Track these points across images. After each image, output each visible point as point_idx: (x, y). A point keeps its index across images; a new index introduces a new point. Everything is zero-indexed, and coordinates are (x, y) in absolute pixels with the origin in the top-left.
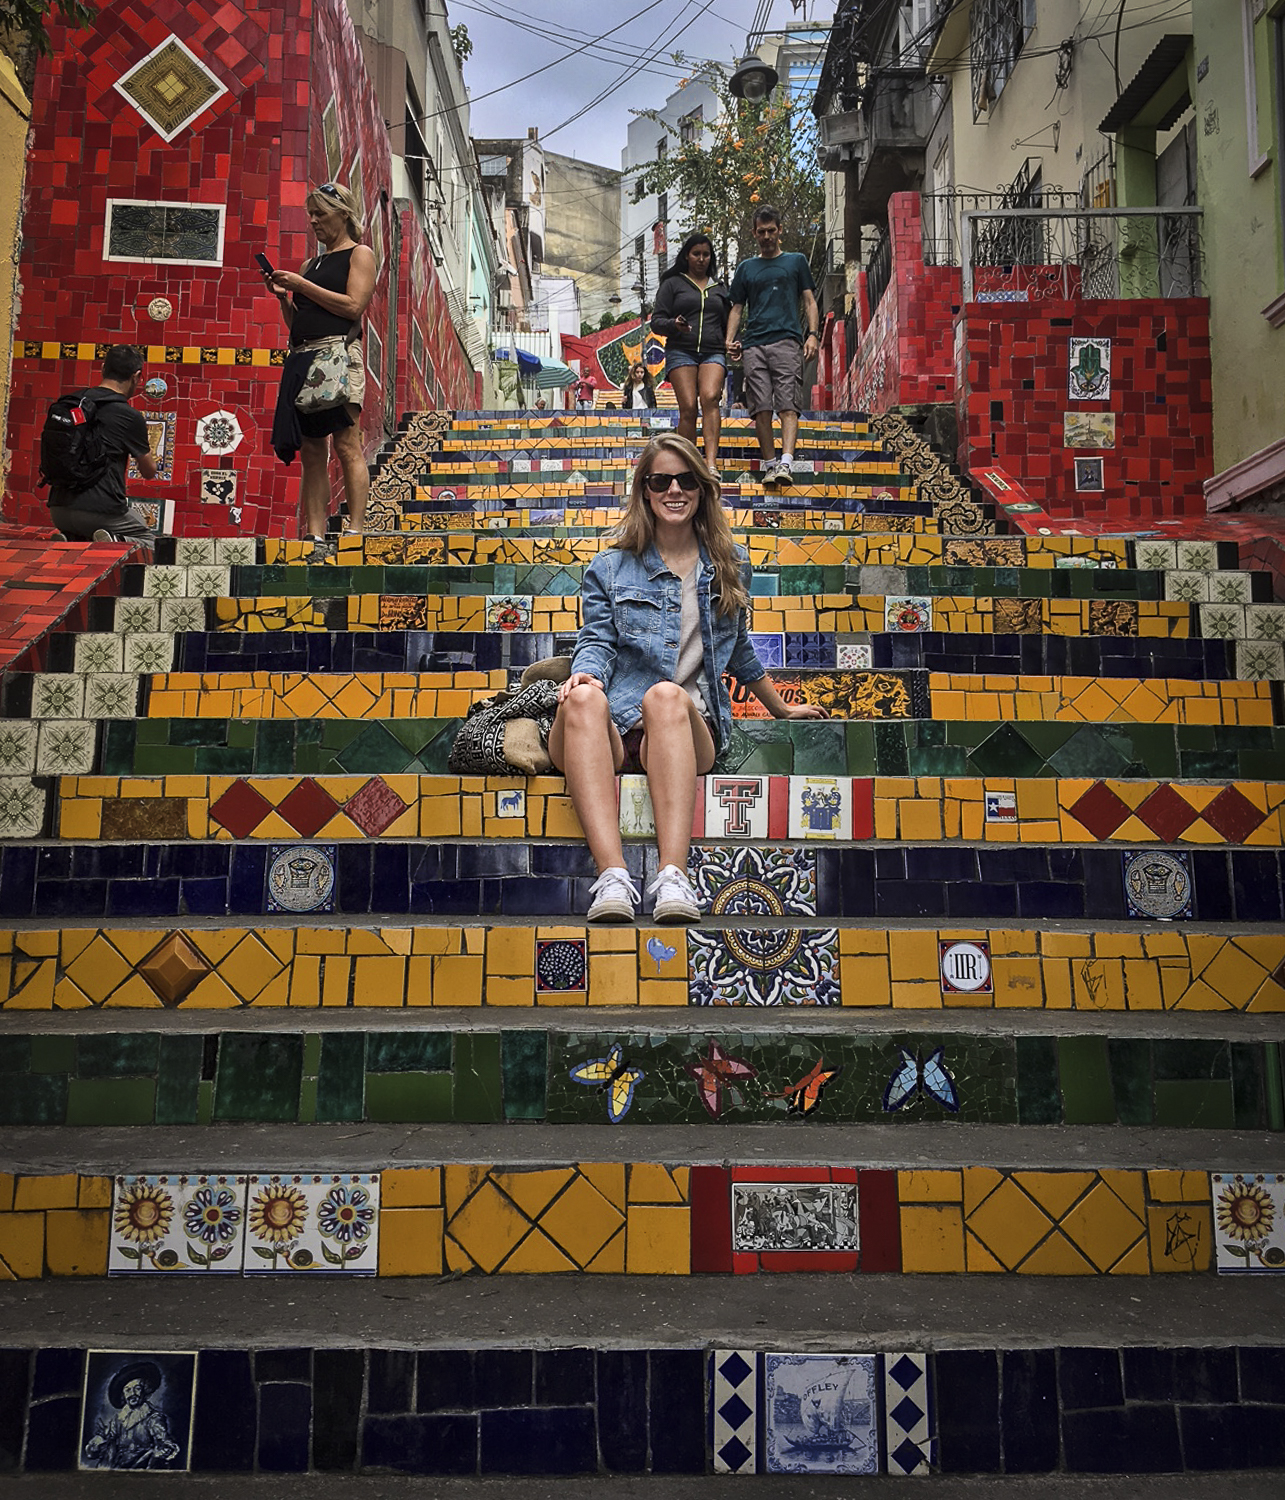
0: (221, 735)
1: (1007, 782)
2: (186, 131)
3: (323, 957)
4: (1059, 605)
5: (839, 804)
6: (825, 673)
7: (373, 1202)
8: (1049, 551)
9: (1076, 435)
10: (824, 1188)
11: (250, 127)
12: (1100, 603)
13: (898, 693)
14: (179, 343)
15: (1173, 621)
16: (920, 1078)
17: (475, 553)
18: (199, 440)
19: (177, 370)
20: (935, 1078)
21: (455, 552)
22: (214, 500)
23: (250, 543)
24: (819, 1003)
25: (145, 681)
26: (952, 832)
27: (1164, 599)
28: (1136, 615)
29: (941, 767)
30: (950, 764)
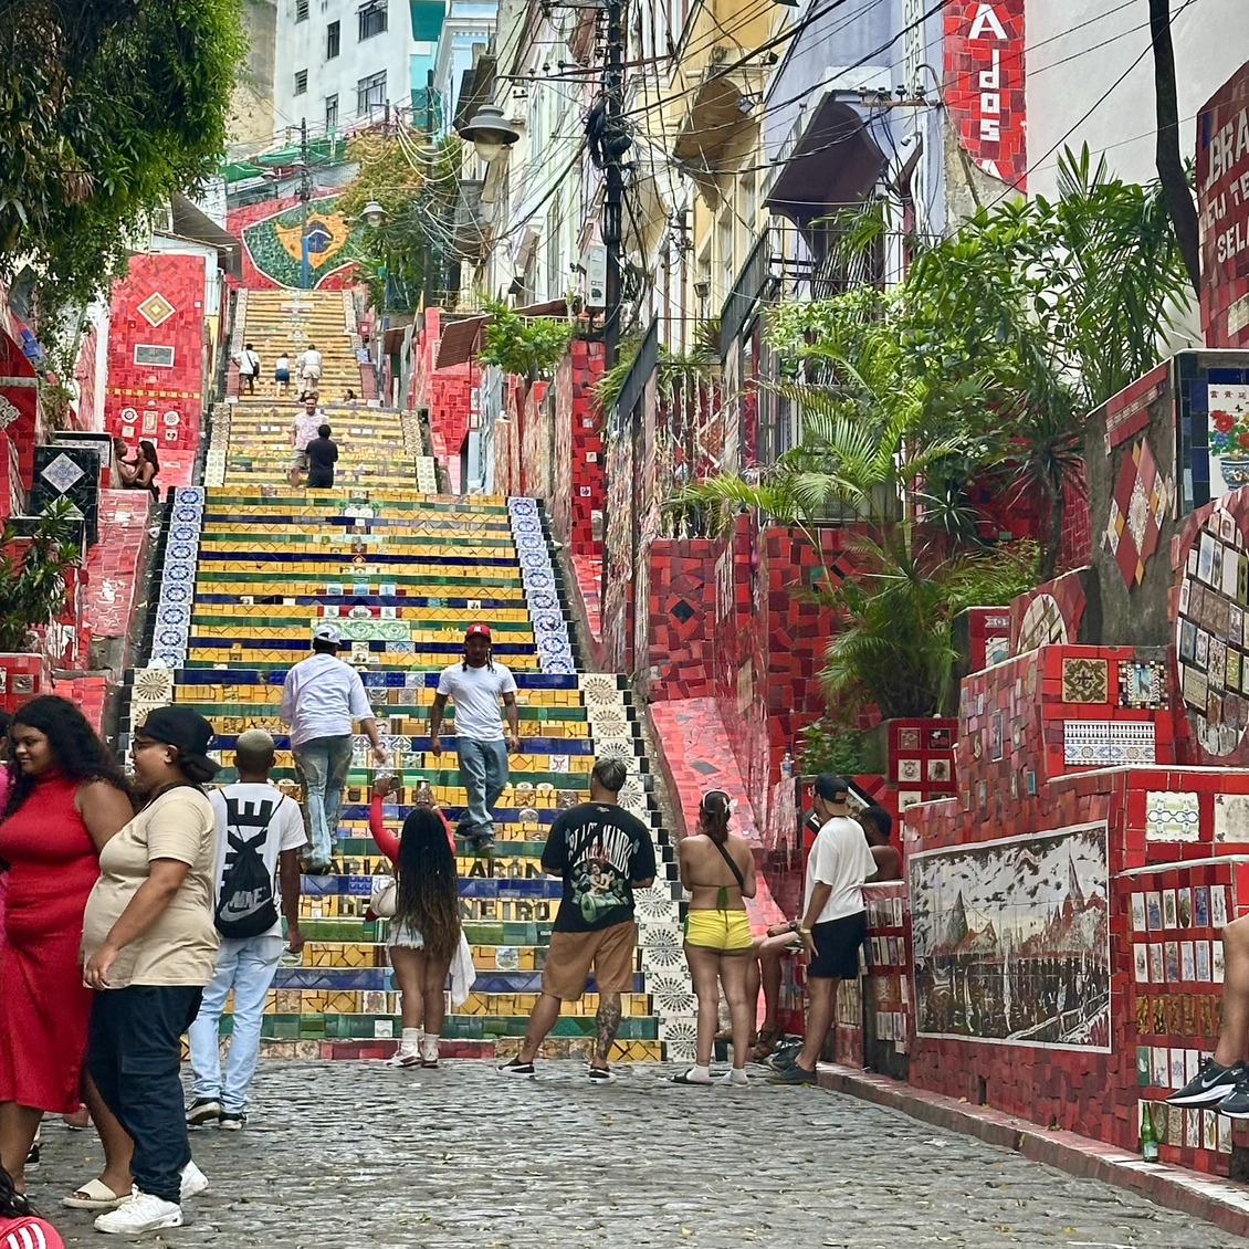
2: (161, 324)
11: (182, 323)
14: (159, 390)
18: (165, 420)
19: (158, 399)
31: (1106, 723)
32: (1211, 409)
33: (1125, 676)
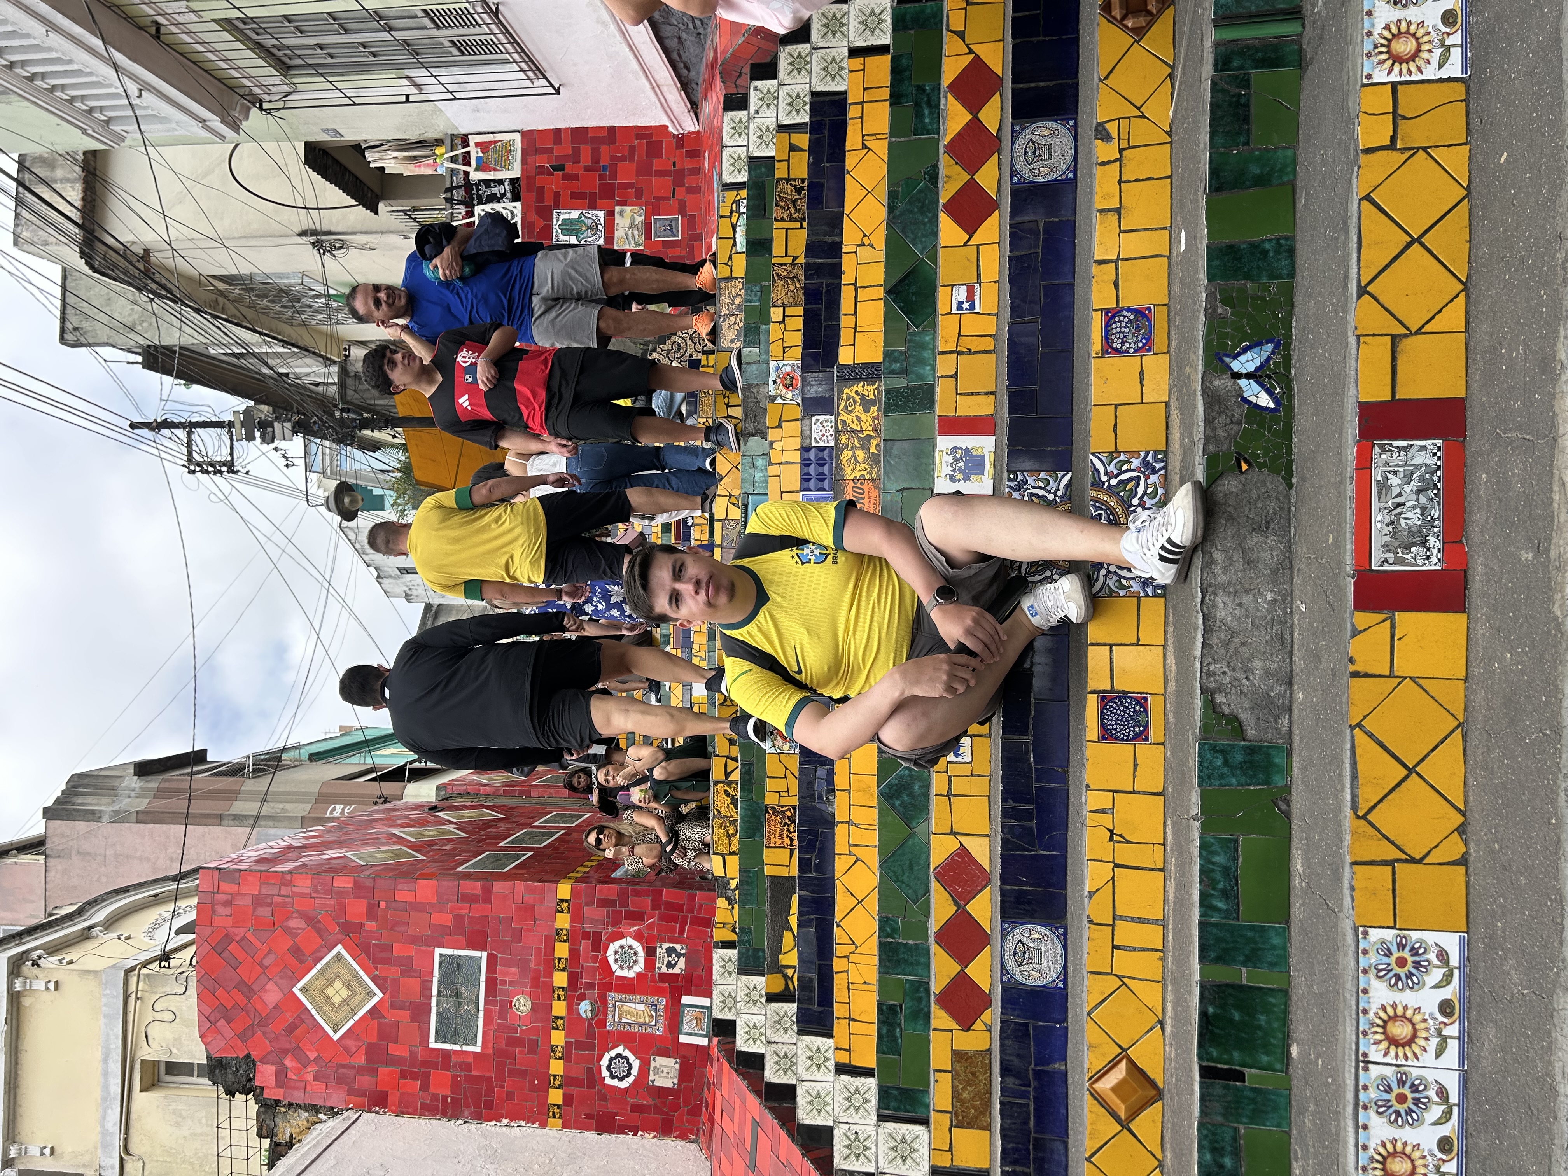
0: (892, 1008)
1: (942, 294)
2: (374, 980)
3: (1114, 947)
4: (778, 248)
5: (961, 449)
6: (838, 458)
7: (1389, 935)
8: (730, 258)
9: (634, 239)
10: (1377, 476)
11: (371, 925)
12: (777, 212)
13: (857, 393)
14: (551, 989)
15: (793, 148)
16: (1248, 376)
17: (728, 757)
18: (632, 974)
19: (573, 992)
20: (1247, 362)
21: (728, 774)
22: (682, 963)
23: (718, 954)
24: (1163, 472)
25: (842, 1069)
26: (989, 344)
27: (773, 157)
28: (788, 180)
29: (926, 354)
30: (923, 346)
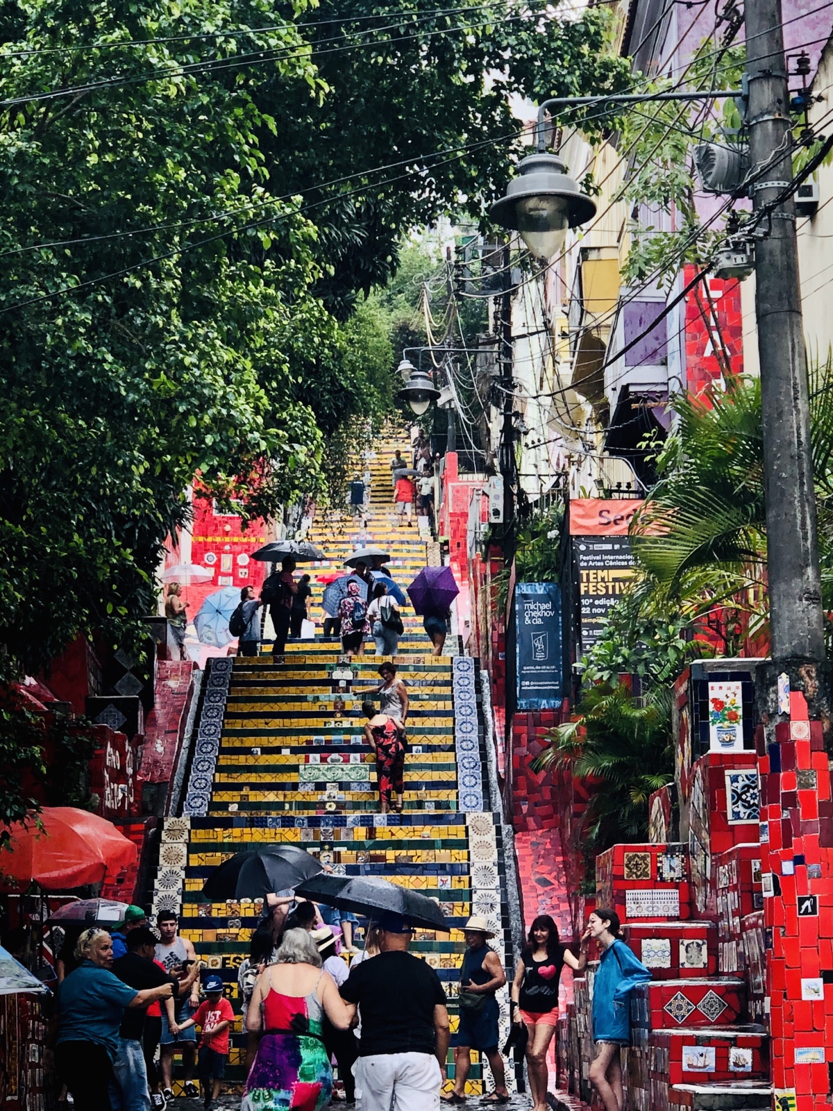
31: (650, 891)
32: (711, 697)
33: (661, 862)
